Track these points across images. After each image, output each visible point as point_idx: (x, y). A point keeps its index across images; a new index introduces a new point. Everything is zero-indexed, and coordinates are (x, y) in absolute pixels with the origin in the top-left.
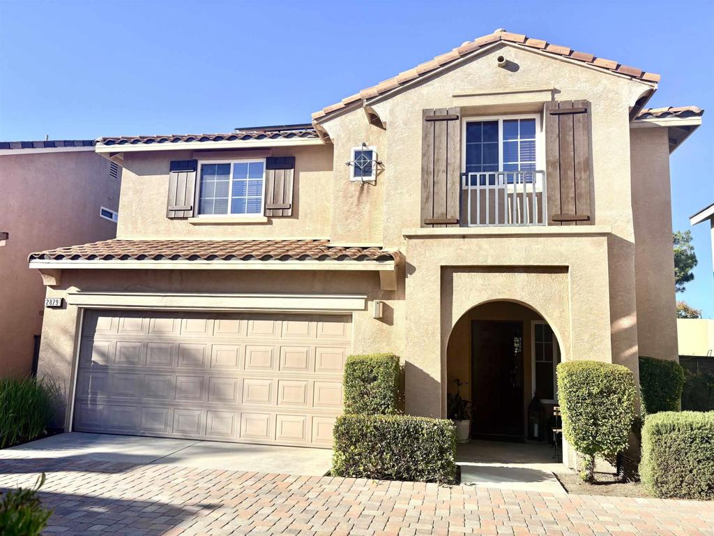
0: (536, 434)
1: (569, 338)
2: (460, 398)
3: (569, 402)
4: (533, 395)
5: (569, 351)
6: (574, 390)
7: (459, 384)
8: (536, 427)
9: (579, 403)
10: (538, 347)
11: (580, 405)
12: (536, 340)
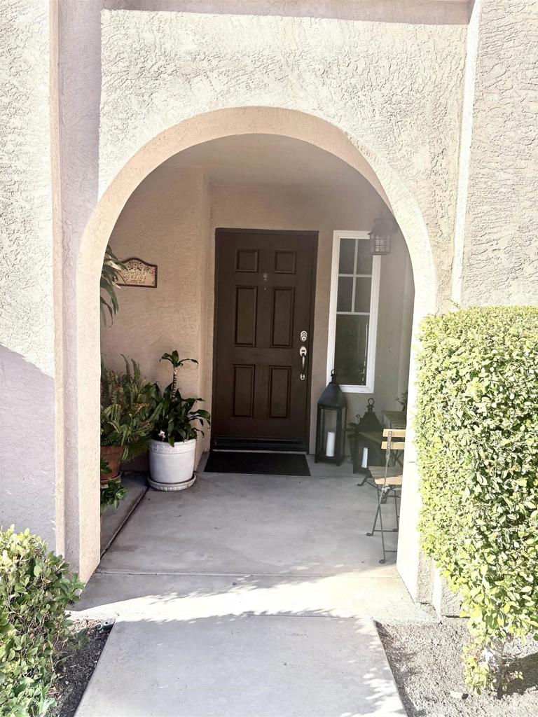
0: (330, 452)
1: (450, 238)
2: (178, 394)
3: (483, 470)
4: (329, 379)
5: (449, 278)
6: (506, 424)
7: (176, 364)
8: (331, 438)
9: (518, 475)
10: (344, 285)
11: (523, 482)
12: (340, 272)
